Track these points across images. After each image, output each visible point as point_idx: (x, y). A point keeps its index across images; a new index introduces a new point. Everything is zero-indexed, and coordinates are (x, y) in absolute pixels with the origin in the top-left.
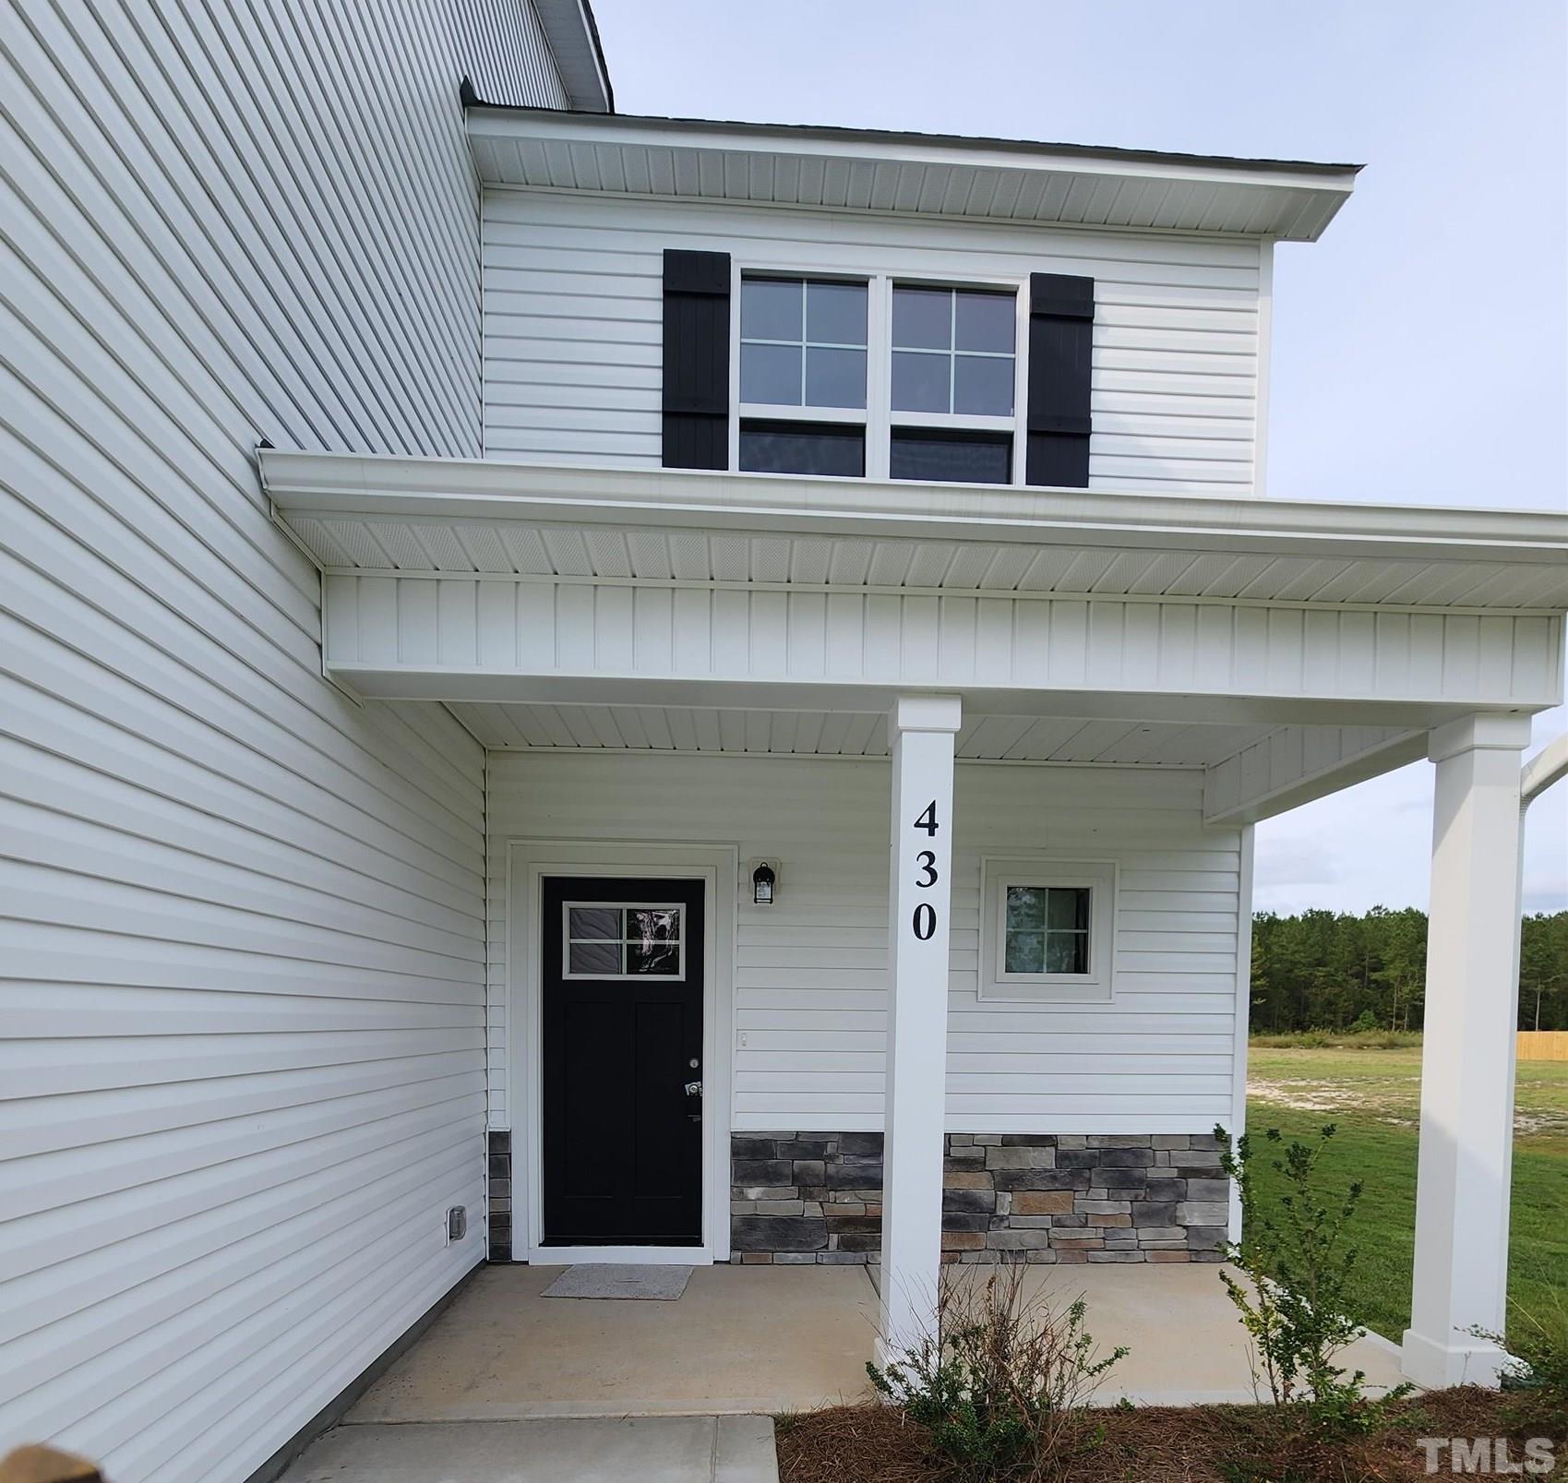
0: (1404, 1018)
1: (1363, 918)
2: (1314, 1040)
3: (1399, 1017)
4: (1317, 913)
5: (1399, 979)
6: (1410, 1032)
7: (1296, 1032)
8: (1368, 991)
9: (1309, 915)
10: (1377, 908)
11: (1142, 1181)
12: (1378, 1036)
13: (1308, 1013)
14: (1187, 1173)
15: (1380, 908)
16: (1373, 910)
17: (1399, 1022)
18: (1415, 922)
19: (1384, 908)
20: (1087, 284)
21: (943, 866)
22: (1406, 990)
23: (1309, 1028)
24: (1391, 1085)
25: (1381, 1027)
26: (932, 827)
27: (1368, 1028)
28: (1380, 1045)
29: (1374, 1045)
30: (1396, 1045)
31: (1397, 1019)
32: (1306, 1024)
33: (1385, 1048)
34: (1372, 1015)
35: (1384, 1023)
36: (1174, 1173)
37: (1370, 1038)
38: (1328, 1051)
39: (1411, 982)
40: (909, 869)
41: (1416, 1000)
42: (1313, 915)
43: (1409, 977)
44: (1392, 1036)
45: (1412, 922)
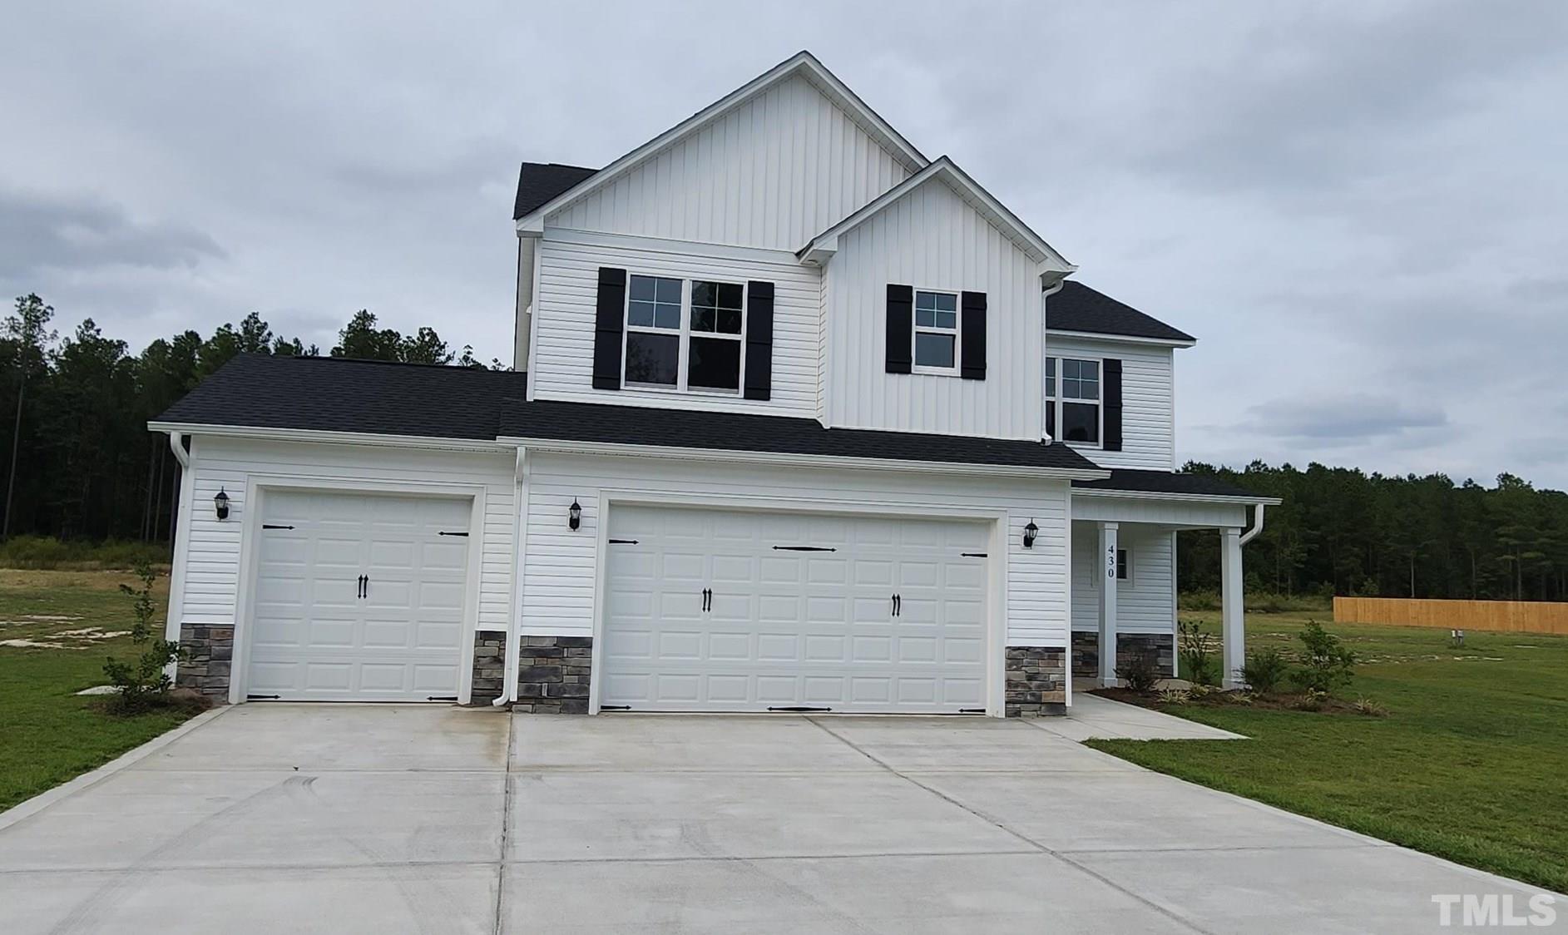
0: (1287, 580)
1: (1243, 472)
2: (1201, 602)
3: (1283, 579)
4: (1198, 465)
5: (1280, 540)
6: (1294, 595)
7: (1184, 593)
8: (1252, 551)
9: (1190, 468)
10: (1256, 463)
11: (1146, 650)
12: (1262, 599)
13: (1194, 573)
14: (1160, 647)
15: (1259, 463)
16: (1252, 465)
17: (1283, 585)
18: (1292, 481)
19: (1262, 463)
20: (1120, 361)
21: (1115, 560)
22: (1287, 551)
23: (1195, 589)
24: (1257, 638)
25: (1265, 590)
26: (1112, 551)
27: (1253, 591)
28: (1264, 609)
29: (1258, 609)
30: (1278, 609)
31: (1281, 581)
32: (1192, 584)
33: (1268, 612)
34: (1256, 577)
35: (1269, 585)
36: (1155, 647)
37: (1255, 601)
38: (1214, 613)
39: (1291, 543)
40: (1108, 561)
41: (1297, 562)
42: (1193, 468)
43: (1289, 539)
44: (1274, 600)
45: (1288, 482)
